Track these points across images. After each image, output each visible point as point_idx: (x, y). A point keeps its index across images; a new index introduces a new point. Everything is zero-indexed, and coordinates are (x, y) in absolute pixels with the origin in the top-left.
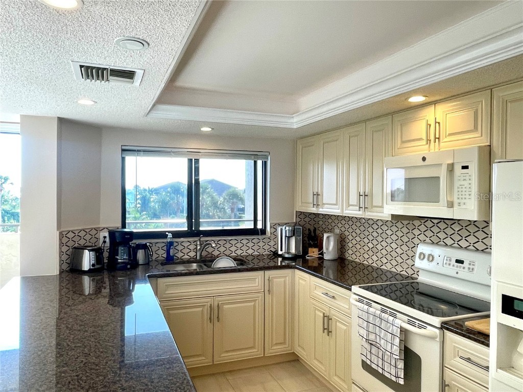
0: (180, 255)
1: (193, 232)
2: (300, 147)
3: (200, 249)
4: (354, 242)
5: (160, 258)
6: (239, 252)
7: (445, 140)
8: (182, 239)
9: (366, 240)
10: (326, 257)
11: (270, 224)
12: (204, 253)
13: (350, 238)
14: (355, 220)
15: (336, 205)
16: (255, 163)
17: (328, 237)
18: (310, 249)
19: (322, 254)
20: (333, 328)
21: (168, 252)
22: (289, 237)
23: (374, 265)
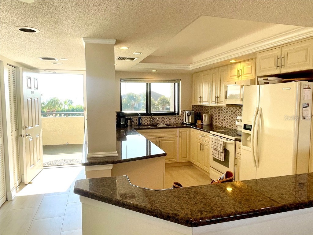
0: (143, 123)
1: (148, 114)
2: (194, 77)
3: (152, 120)
4: (216, 117)
5: (136, 124)
6: (168, 122)
7: (243, 76)
8: (144, 117)
9: (220, 116)
10: (204, 124)
11: (181, 110)
12: (153, 123)
13: (215, 116)
14: (216, 108)
15: (207, 101)
16: (175, 84)
17: (205, 115)
18: (198, 121)
19: (203, 123)
20: (204, 148)
21: (139, 121)
22: (189, 116)
23: (223, 126)
